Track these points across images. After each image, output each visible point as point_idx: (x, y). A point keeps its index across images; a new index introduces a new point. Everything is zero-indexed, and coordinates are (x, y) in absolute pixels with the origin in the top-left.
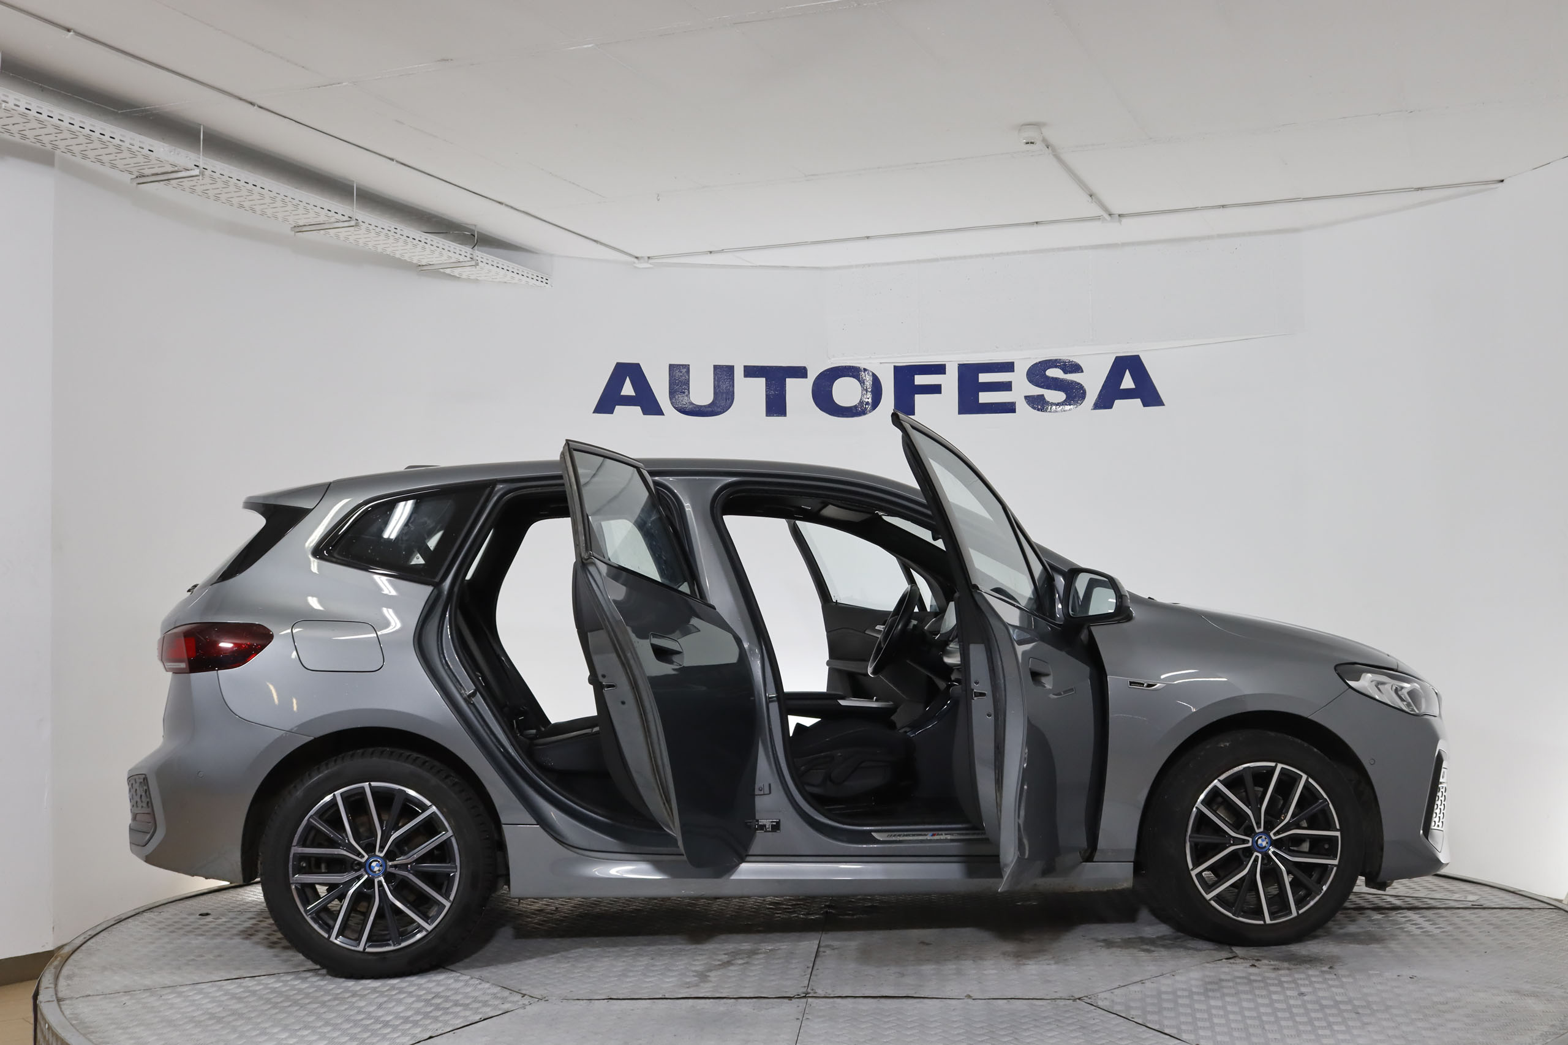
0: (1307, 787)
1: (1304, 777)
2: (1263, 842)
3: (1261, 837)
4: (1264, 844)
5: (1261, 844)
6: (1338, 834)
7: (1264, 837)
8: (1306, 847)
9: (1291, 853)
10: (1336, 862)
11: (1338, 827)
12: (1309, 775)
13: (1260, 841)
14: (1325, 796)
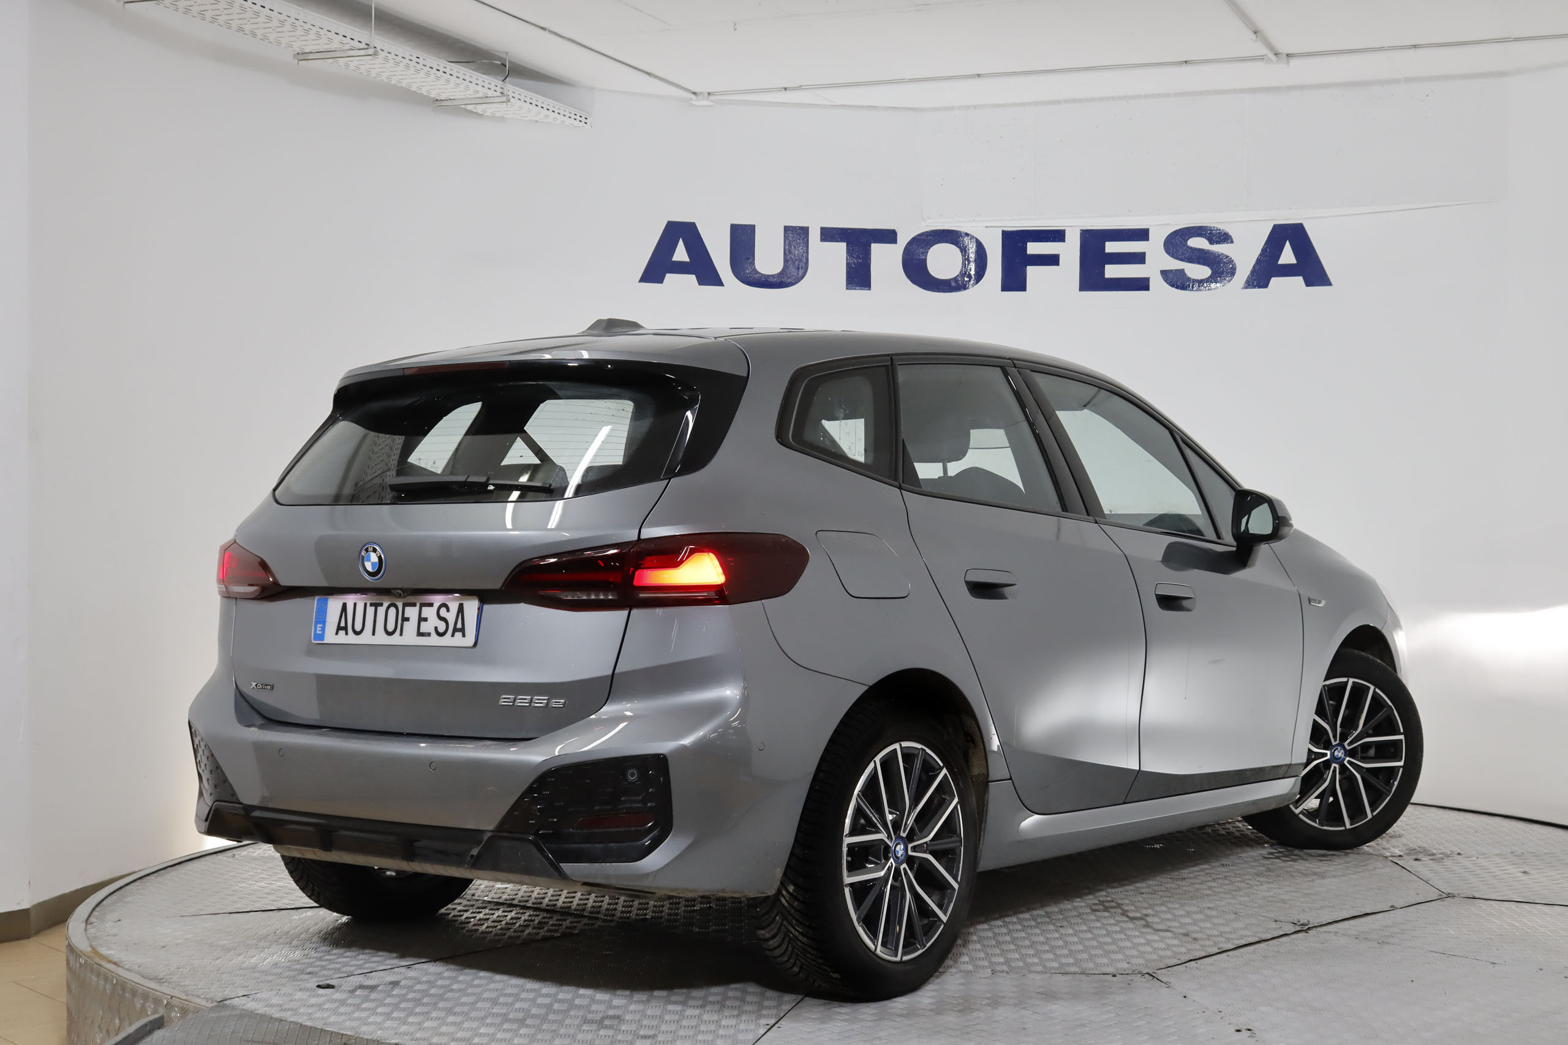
0: (1375, 696)
1: (1372, 688)
2: (1339, 753)
3: (1337, 749)
4: (1340, 755)
5: (1337, 755)
6: (1402, 737)
7: (1339, 748)
8: (1372, 752)
9: (1364, 760)
10: (1401, 763)
11: (1402, 731)
12: (1376, 686)
13: (1336, 753)
14: (1390, 703)
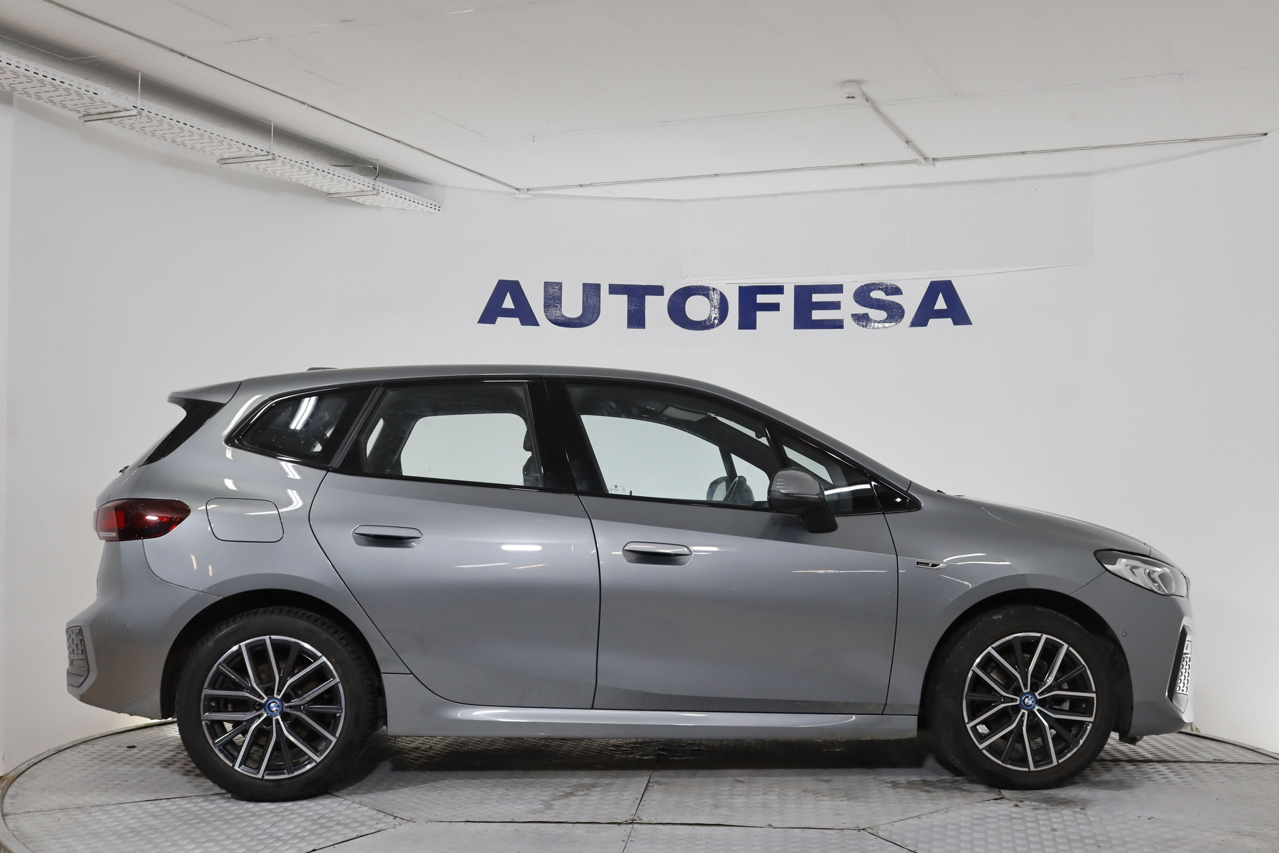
0: (1068, 654)
1: (1066, 646)
2: (1029, 701)
3: (1028, 697)
4: (1030, 703)
5: (1028, 703)
6: (1094, 695)
7: (1030, 697)
8: (1066, 706)
9: (1052, 711)
10: (1092, 719)
11: (1094, 689)
12: (1070, 645)
13: (1026, 700)
14: (1083, 663)
